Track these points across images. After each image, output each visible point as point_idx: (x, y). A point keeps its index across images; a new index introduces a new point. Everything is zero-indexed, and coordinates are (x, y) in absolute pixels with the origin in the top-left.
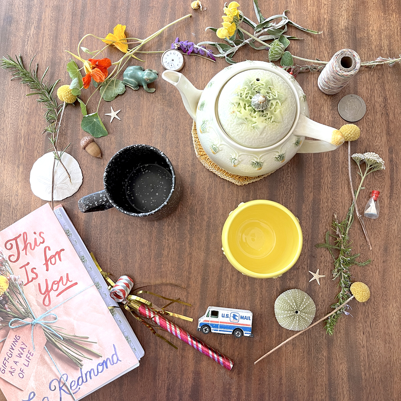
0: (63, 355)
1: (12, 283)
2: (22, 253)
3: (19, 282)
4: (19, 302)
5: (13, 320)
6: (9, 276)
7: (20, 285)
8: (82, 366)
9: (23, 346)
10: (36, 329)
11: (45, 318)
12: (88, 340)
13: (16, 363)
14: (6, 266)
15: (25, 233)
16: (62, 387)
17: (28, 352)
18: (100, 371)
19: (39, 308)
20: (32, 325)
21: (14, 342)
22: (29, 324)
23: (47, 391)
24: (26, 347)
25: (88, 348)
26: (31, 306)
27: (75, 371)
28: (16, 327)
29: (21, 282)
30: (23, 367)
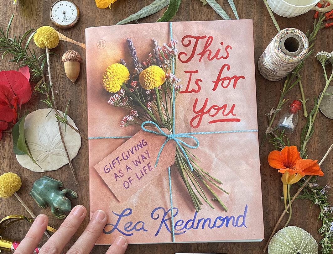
0: (184, 187)
1: (168, 83)
2: (196, 57)
3: (177, 86)
4: (165, 107)
5: (149, 122)
6: (169, 74)
7: (176, 89)
8: (199, 209)
9: (145, 155)
10: (169, 144)
11: (184, 139)
12: (221, 186)
13: (128, 168)
14: (172, 62)
15: (211, 38)
16: (166, 220)
17: (148, 165)
18: (217, 225)
19: (183, 124)
20: (167, 138)
21: (137, 145)
22: (164, 135)
23: (147, 216)
24: (148, 158)
25: (215, 194)
26: (176, 118)
27: (189, 210)
28: (148, 132)
29: (178, 87)
30: (134, 177)
